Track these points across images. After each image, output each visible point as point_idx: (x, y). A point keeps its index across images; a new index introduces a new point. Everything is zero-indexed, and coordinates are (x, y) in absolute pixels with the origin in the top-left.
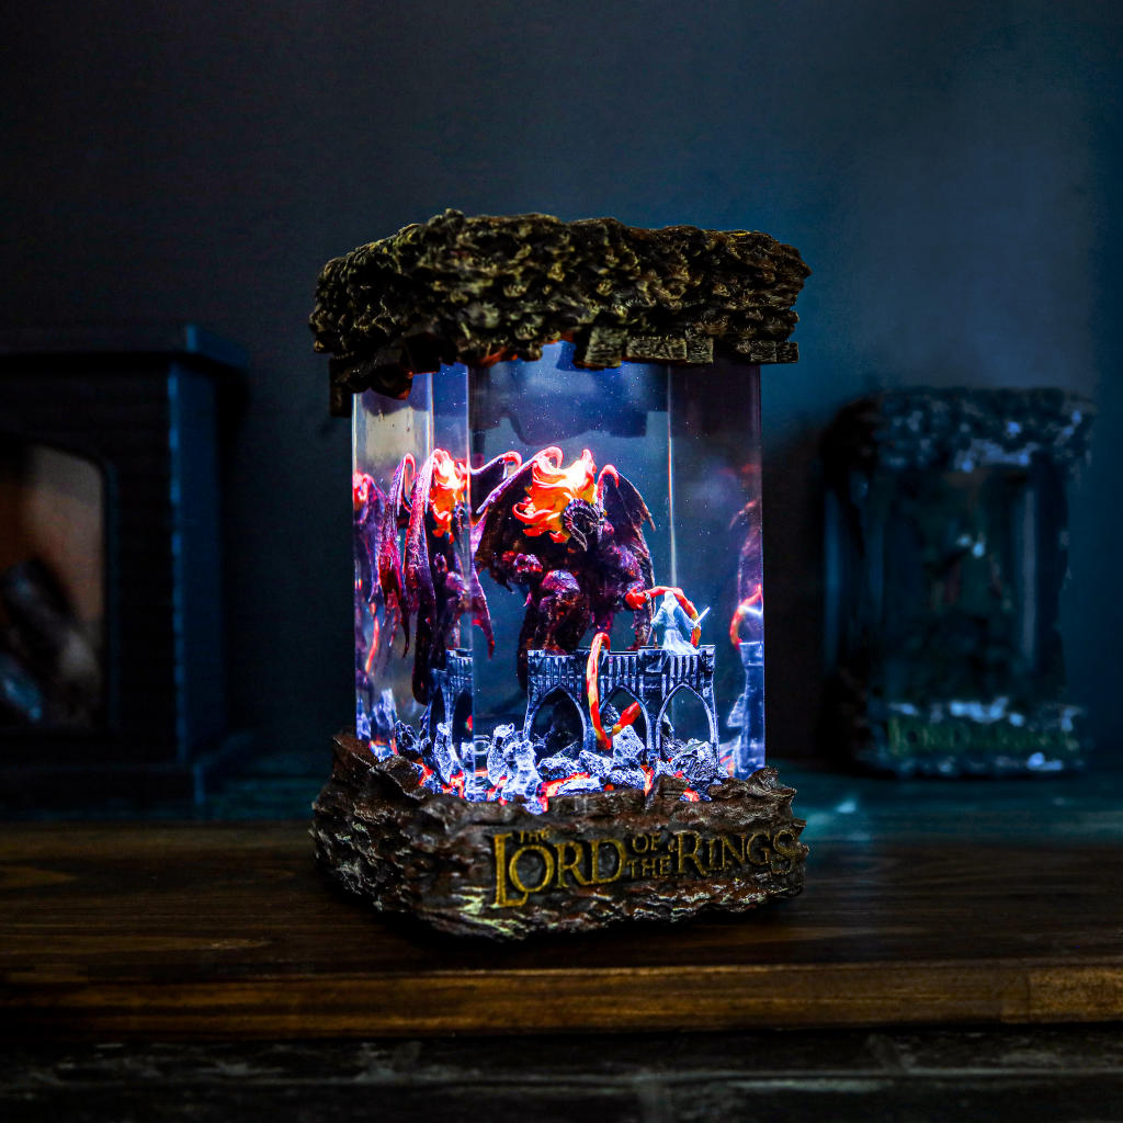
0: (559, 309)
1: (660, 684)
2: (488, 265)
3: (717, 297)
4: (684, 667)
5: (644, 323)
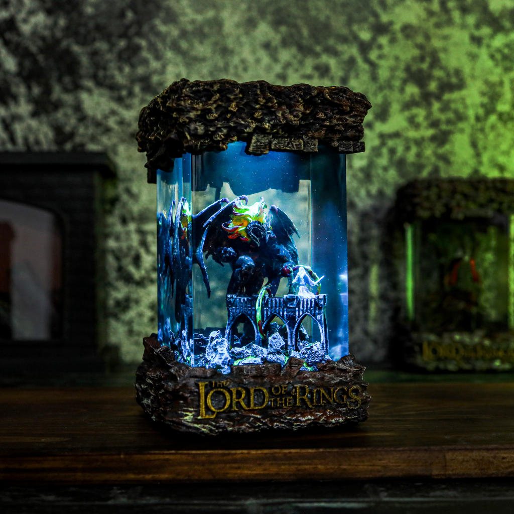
0: (235, 125)
2: (198, 104)
3: (319, 119)
5: (280, 132)
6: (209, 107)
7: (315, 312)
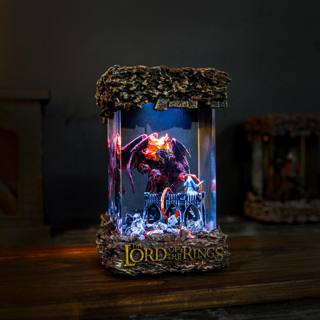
0: (146, 93)
1: (185, 203)
2: (124, 81)
3: (198, 89)
4: (192, 198)
5: (174, 97)
6: (131, 83)
7: (196, 203)
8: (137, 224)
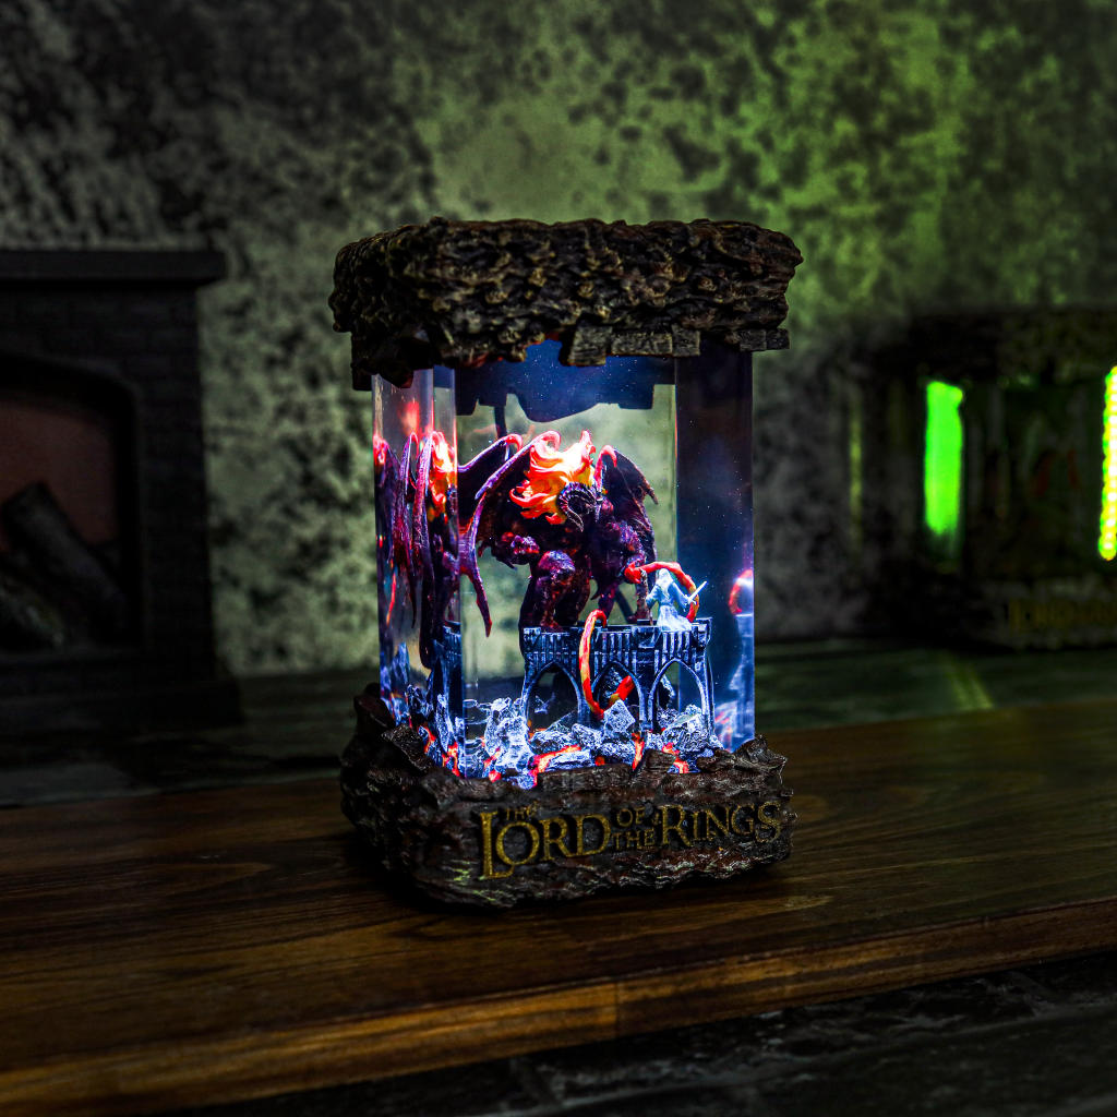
0: (541, 312)
2: (469, 275)
3: (703, 292)
6: (491, 280)
7: (690, 656)
8: (508, 734)
